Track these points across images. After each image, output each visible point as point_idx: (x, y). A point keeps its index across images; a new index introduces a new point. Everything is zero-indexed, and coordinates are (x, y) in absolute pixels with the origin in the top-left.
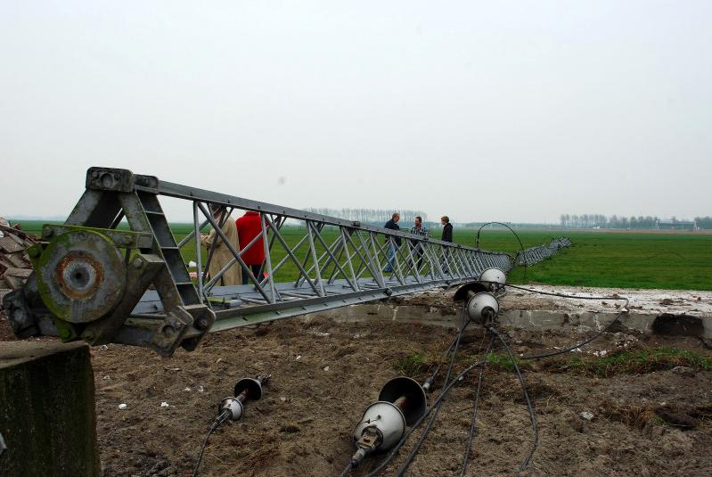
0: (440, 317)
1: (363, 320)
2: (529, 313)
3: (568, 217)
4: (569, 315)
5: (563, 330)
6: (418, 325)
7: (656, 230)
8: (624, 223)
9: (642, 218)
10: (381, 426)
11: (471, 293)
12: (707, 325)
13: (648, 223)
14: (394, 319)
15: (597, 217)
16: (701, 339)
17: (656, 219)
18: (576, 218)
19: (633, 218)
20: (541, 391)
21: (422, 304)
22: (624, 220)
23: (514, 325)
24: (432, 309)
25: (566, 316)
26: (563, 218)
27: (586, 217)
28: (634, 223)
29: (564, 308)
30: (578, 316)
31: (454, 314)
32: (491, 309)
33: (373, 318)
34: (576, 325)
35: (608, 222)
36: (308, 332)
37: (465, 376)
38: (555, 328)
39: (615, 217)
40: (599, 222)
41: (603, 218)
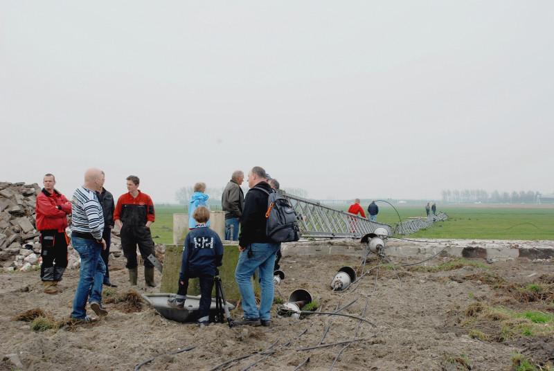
0: (354, 251)
1: (313, 254)
2: (400, 248)
3: (449, 193)
4: (421, 248)
5: (417, 256)
6: (342, 256)
7: (538, 205)
8: (505, 198)
9: (523, 192)
10: (342, 280)
11: (369, 238)
12: (488, 252)
13: (530, 197)
14: (330, 252)
15: (478, 192)
16: (486, 259)
17: (538, 193)
18: (457, 193)
19: (514, 193)
20: (404, 275)
21: (344, 245)
22: (506, 194)
23: (393, 255)
24: (350, 247)
25: (419, 249)
26: (445, 194)
27: (467, 192)
28: (516, 199)
29: (418, 245)
30: (425, 250)
31: (361, 249)
32: (381, 245)
33: (319, 253)
34: (424, 254)
35: (490, 196)
36: (284, 260)
37: (370, 271)
38: (413, 256)
39: (496, 192)
40: (480, 197)
41: (484, 193)
